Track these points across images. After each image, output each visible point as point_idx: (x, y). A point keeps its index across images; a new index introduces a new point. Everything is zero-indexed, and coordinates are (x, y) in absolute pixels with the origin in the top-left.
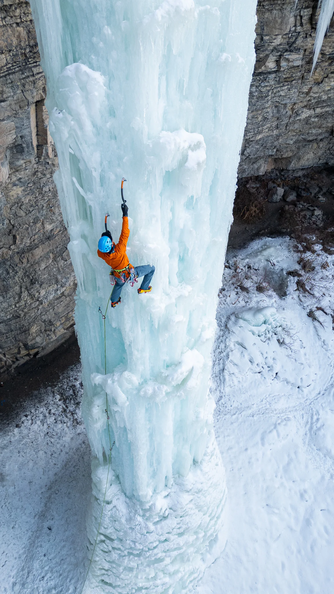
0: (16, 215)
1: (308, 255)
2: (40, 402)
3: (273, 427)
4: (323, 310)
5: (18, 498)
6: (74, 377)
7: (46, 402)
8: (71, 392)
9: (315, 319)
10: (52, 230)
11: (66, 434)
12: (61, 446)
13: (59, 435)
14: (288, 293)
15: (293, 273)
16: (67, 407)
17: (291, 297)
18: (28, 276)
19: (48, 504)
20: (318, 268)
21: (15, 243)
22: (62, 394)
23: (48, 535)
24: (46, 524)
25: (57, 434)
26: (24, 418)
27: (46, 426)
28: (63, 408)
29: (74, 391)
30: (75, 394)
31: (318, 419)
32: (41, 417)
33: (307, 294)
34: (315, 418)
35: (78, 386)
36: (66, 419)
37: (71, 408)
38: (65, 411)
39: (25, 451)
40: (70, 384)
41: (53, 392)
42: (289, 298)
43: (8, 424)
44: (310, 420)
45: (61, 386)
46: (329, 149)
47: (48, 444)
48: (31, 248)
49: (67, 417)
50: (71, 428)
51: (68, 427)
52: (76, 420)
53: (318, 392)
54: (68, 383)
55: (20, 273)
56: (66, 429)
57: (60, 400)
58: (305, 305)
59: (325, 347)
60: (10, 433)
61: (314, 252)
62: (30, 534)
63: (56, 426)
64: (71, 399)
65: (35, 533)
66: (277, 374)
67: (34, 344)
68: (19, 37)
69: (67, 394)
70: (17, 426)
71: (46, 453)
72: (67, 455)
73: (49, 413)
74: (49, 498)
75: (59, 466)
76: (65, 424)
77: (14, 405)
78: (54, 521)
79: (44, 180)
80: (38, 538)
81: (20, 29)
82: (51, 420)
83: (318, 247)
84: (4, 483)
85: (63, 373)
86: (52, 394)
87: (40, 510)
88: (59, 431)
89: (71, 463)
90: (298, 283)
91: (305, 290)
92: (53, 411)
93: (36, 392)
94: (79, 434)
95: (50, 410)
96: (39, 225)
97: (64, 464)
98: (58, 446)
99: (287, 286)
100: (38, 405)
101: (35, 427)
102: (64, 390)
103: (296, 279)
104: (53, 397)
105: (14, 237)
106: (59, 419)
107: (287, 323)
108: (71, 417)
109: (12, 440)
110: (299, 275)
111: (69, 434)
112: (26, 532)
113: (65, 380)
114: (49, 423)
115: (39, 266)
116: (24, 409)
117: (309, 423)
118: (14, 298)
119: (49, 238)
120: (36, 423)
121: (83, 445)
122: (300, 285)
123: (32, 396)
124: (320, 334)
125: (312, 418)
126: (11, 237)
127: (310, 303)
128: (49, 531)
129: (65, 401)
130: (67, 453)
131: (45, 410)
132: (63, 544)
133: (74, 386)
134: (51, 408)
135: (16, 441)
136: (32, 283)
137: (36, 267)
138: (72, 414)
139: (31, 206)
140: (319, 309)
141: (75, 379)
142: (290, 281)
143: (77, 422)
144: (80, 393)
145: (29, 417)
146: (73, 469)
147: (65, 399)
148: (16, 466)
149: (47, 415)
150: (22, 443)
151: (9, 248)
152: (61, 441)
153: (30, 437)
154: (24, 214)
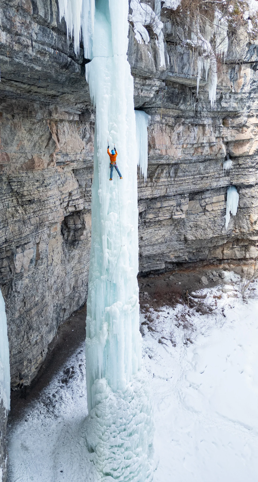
0: (26, 292)
1: (148, 314)
2: (34, 407)
3: (161, 401)
4: (165, 338)
5: (38, 459)
6: (48, 393)
7: (37, 407)
8: (49, 401)
9: (162, 343)
10: (38, 301)
11: (53, 423)
12: (52, 430)
13: (49, 425)
14: (145, 334)
15: (144, 323)
16: (48, 409)
17: (147, 335)
18: (29, 324)
19: (56, 461)
20: (155, 319)
21: (25, 305)
22: (44, 403)
23: (62, 475)
24: (59, 470)
25: (48, 425)
26: (28, 417)
27: (40, 421)
28: (47, 410)
29: (50, 400)
30: (51, 402)
31: (182, 393)
32: (36, 416)
33: (154, 332)
34: (180, 393)
35: (52, 397)
36: (51, 416)
37: (51, 409)
38: (48, 411)
39: (34, 434)
40: (47, 397)
41: (39, 402)
42: (146, 336)
43: (20, 420)
44: (178, 395)
45: (42, 399)
46: (141, 265)
47: (44, 430)
48: (30, 309)
49: (50, 414)
50: (54, 420)
51: (53, 420)
52: (56, 415)
53: (177, 380)
54: (45, 396)
55: (26, 323)
56: (52, 421)
57: (44, 406)
58: (156, 337)
59: (172, 356)
60: (23, 425)
61: (150, 312)
62: (50, 478)
63: (46, 420)
64: (49, 405)
65: (53, 477)
66: (154, 374)
67: (24, 374)
68: (37, 220)
69: (47, 402)
70: (26, 421)
71: (44, 435)
72: (57, 434)
73: (40, 413)
74: (55, 457)
75: (54, 441)
76: (51, 418)
77: (19, 412)
78: (63, 467)
79: (36, 276)
80: (56, 479)
81: (37, 218)
82: (42, 417)
83: (151, 309)
84: (29, 451)
85: (41, 392)
86: (39, 403)
87: (52, 465)
88: (48, 422)
89: (61, 437)
90: (149, 328)
91: (153, 330)
92: (42, 412)
93: (29, 404)
94: (60, 423)
95: (41, 411)
96: (33, 297)
97: (57, 439)
98: (50, 430)
99: (144, 330)
100: (33, 409)
101: (35, 421)
102: (44, 400)
103: (147, 326)
104: (40, 404)
105: (25, 303)
106: (46, 416)
107: (150, 347)
108: (53, 414)
109: (25, 429)
110: (148, 324)
111: (54, 423)
112: (48, 478)
113: (43, 395)
114: (42, 418)
115: (33, 319)
116: (26, 412)
117: (179, 397)
118: (21, 339)
119: (36, 305)
120: (35, 419)
121: (65, 427)
122: (150, 328)
123: (28, 406)
124: (167, 350)
125: (179, 394)
126: (23, 303)
127: (158, 336)
128: (61, 473)
129: (46, 406)
130: (56, 433)
131: (38, 412)
132: (73, 475)
133: (49, 397)
134: (40, 410)
135: (27, 429)
136: (30, 329)
137: (32, 319)
138: (53, 412)
139: (31, 288)
140: (163, 338)
141: (49, 393)
142: (144, 327)
143: (56, 417)
144: (53, 400)
145: (30, 416)
146: (64, 439)
147: (46, 405)
148: (32, 443)
149: (39, 414)
150: (31, 430)
151: (23, 308)
152: (51, 428)
153: (34, 426)
154: (28, 292)
